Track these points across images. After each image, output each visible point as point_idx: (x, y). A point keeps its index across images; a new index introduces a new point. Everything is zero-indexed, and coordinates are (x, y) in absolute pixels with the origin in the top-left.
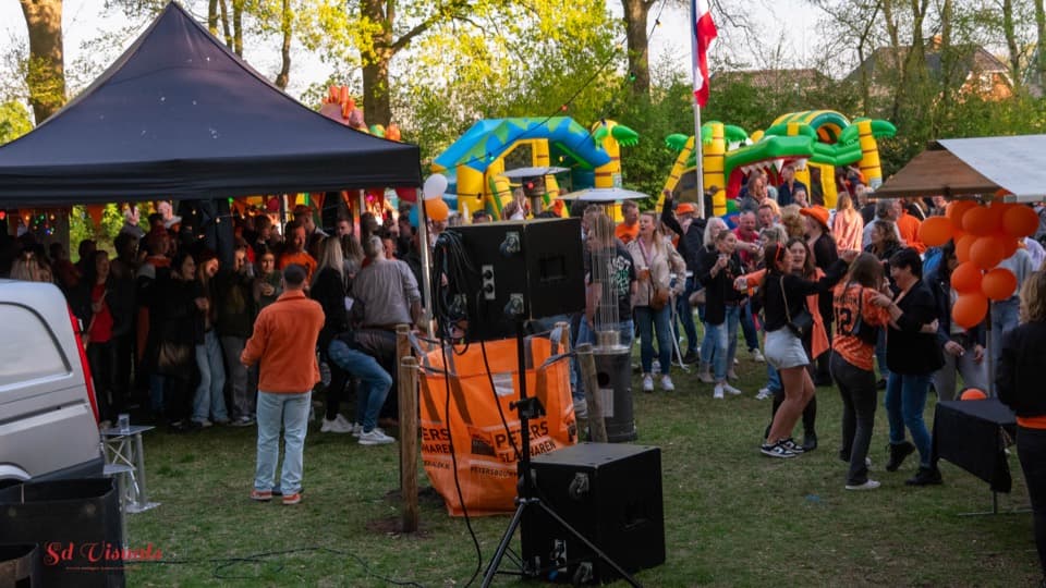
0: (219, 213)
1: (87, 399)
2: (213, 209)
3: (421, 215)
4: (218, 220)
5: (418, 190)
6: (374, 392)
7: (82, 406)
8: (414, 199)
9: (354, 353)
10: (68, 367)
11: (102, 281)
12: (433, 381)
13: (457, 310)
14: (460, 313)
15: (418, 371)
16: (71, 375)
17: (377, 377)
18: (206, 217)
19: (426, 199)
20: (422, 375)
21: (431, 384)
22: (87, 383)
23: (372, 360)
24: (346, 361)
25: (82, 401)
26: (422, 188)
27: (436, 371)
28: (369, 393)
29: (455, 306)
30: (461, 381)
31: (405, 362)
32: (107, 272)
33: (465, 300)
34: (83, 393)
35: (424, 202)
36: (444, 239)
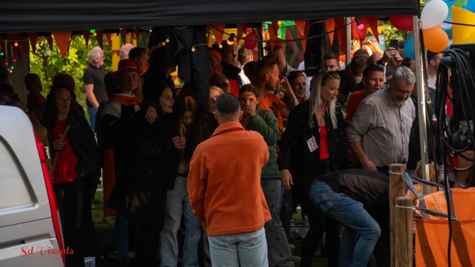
0: (195, 42)
1: (53, 234)
2: (188, 37)
3: (418, 46)
4: (193, 50)
5: (415, 18)
6: (360, 243)
7: (47, 240)
8: (411, 28)
9: (339, 196)
10: (34, 199)
11: (62, 117)
12: (430, 225)
13: (462, 138)
14: (466, 141)
15: (414, 212)
16: (37, 206)
17: (363, 224)
18: (180, 46)
19: (423, 28)
20: (419, 220)
21: (429, 229)
22: (54, 217)
23: (360, 205)
24: (330, 204)
25: (47, 236)
26: (419, 17)
27: (434, 214)
28: (354, 245)
29: (461, 133)
30: (462, 226)
31: (400, 203)
32: (68, 110)
33: (472, 126)
34: (49, 227)
35: (421, 31)
36: (449, 58)
